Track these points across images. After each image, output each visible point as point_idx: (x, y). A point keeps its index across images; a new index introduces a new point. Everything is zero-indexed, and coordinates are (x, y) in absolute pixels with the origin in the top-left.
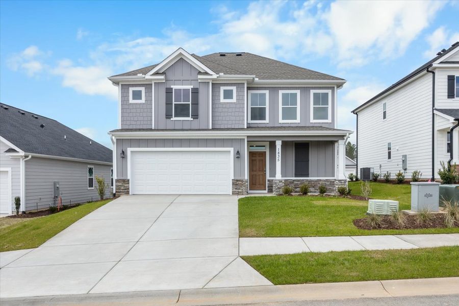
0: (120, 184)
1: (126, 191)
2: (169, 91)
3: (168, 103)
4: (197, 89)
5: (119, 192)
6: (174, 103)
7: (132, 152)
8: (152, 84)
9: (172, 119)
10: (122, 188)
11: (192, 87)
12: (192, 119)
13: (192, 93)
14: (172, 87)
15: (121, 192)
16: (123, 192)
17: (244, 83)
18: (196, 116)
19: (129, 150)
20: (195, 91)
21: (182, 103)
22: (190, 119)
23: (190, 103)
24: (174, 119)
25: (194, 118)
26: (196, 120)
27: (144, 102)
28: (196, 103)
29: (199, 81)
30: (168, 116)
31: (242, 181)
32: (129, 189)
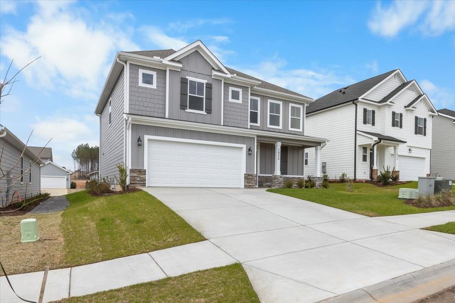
0: (135, 175)
1: (142, 182)
2: (184, 82)
3: (183, 94)
4: (211, 85)
5: (134, 184)
6: (189, 94)
7: (148, 140)
8: (166, 71)
9: (186, 110)
10: (138, 179)
11: (206, 81)
12: (206, 114)
13: (206, 87)
14: (187, 77)
15: (136, 183)
16: (138, 184)
17: (248, 88)
18: (209, 111)
19: (146, 138)
20: (209, 87)
21: (196, 96)
22: (204, 112)
23: (204, 97)
24: (188, 110)
25: (207, 113)
26: (209, 115)
27: (155, 88)
28: (209, 98)
29: (213, 77)
30: (183, 107)
31: (252, 176)
32: (145, 180)
